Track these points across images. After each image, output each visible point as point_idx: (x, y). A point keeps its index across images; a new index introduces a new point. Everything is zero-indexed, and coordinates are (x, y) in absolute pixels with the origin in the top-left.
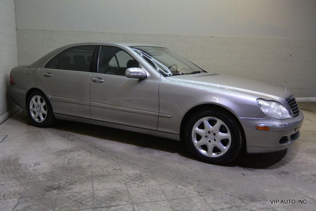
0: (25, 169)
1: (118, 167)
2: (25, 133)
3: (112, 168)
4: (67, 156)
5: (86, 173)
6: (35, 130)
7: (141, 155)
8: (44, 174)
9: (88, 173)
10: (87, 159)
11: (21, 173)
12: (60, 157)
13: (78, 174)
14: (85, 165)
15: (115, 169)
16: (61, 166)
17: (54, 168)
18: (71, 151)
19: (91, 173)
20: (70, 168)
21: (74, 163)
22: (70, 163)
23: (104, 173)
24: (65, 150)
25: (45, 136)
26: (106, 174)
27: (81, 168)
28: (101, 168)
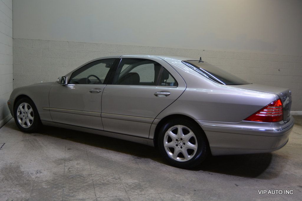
0: (28, 177)
1: (117, 176)
2: (22, 141)
3: (111, 177)
4: (66, 165)
5: (87, 181)
6: (31, 138)
7: (138, 165)
8: (47, 182)
9: (89, 181)
10: (87, 168)
11: (25, 181)
12: (61, 165)
13: (80, 182)
14: (85, 173)
15: (114, 178)
16: (62, 174)
17: (55, 176)
18: (70, 160)
19: (92, 181)
20: (71, 176)
21: (74, 172)
22: (70, 171)
23: (105, 182)
24: (63, 159)
25: (42, 145)
26: (107, 183)
27: (82, 176)
28: (100, 177)
